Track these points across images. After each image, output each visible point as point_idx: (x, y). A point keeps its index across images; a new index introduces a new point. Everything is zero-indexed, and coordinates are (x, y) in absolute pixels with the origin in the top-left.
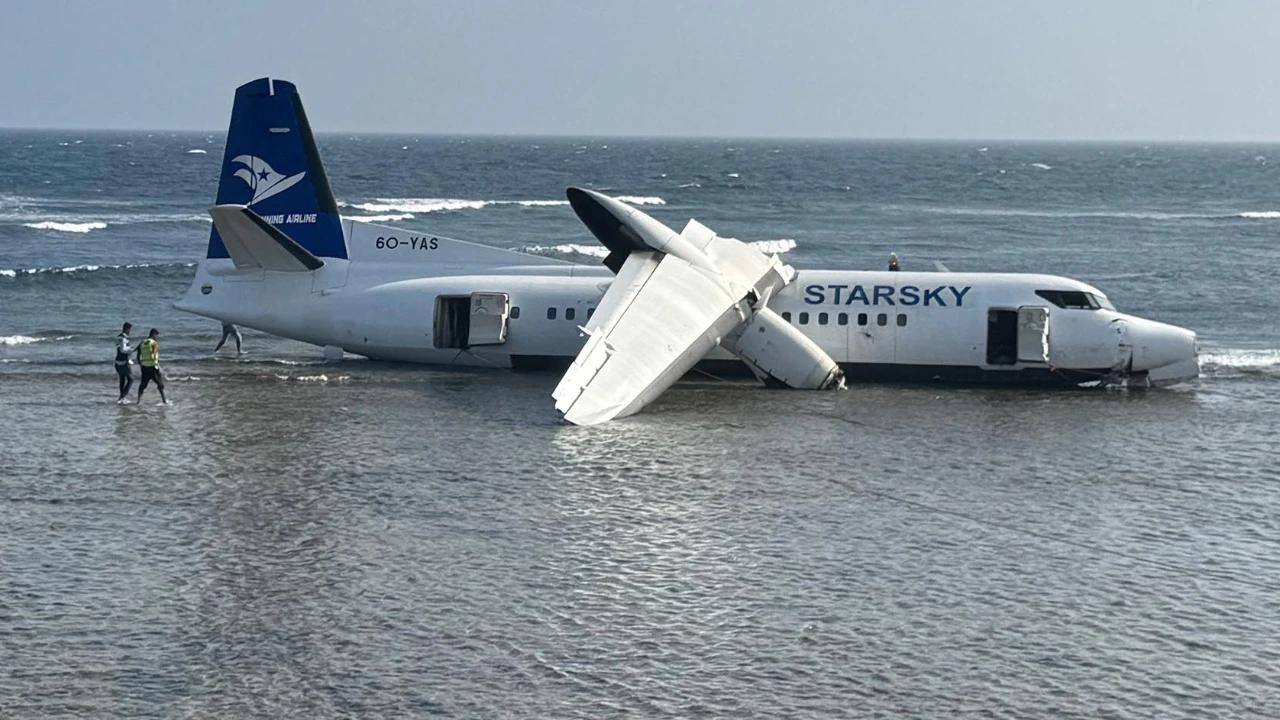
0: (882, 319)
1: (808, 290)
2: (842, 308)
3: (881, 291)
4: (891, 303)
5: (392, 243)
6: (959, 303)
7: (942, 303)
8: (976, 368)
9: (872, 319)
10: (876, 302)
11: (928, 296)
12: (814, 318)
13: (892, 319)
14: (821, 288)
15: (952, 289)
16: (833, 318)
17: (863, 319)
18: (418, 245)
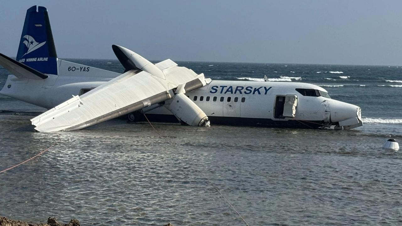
0: (236, 100)
1: (212, 88)
2: (223, 95)
3: (239, 88)
4: (241, 93)
6: (266, 94)
7: (259, 93)
9: (233, 99)
10: (235, 93)
11: (255, 90)
12: (211, 99)
13: (240, 100)
14: (217, 87)
15: (265, 88)
16: (219, 99)
17: (229, 99)
18: (83, 69)
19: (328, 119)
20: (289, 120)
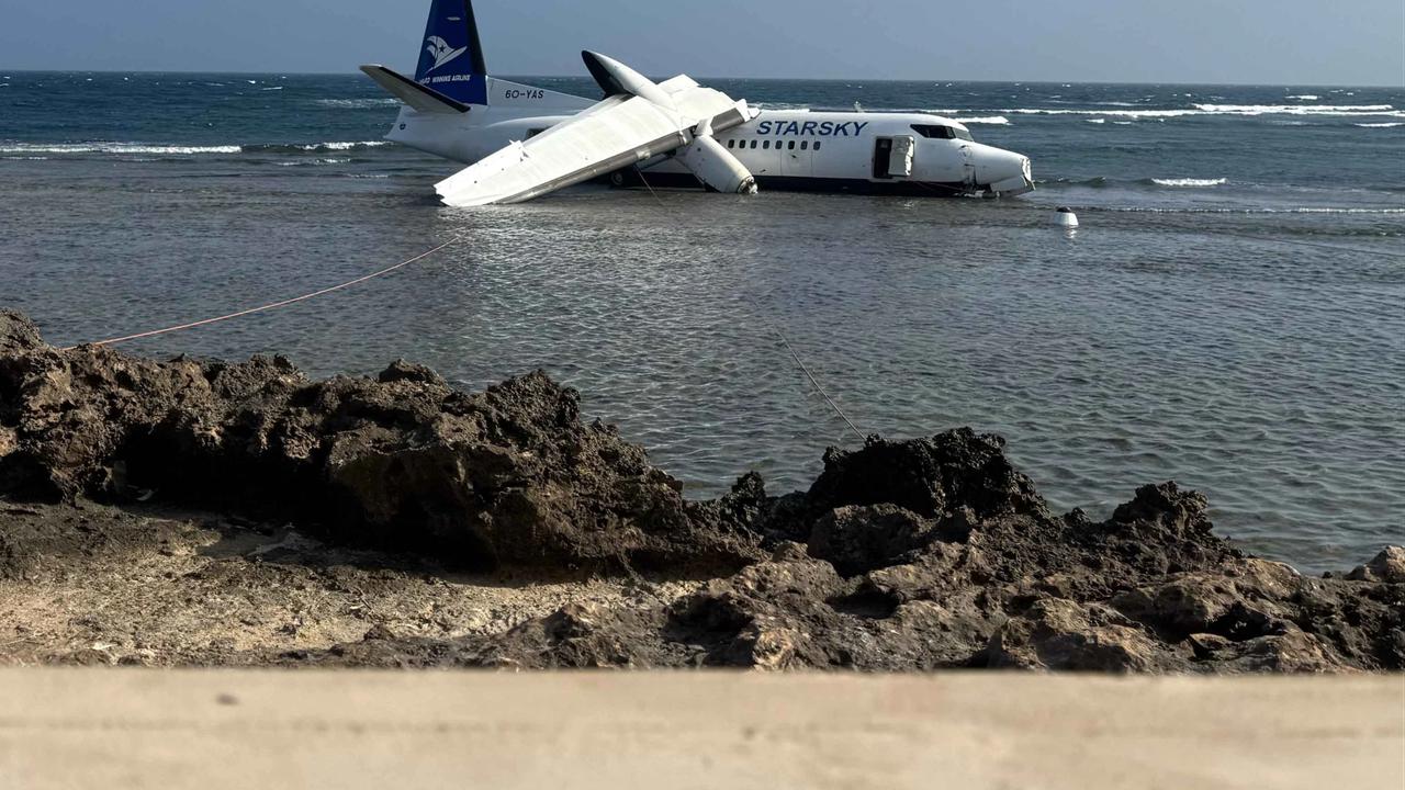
0: (804, 145)
1: (761, 125)
2: (780, 137)
3: (808, 125)
4: (812, 133)
5: (516, 94)
6: (857, 134)
7: (846, 134)
8: (866, 180)
9: (798, 145)
10: (802, 133)
11: (838, 128)
12: (760, 144)
13: (810, 145)
14: (770, 123)
15: (856, 124)
16: (773, 144)
17: (791, 145)
18: (531, 95)
19: (971, 178)
20: (901, 182)
